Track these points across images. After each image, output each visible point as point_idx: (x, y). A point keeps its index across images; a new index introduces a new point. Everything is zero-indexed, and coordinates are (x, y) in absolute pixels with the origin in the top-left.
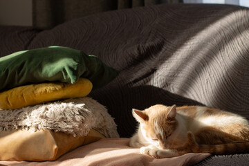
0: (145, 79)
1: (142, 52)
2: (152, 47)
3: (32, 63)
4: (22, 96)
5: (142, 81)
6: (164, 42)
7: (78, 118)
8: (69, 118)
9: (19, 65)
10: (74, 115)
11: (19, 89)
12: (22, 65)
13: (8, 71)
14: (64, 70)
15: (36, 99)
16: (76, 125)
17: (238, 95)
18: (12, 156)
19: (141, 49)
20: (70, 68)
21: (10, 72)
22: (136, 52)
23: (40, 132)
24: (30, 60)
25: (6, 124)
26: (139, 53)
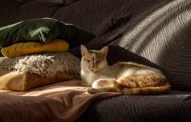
0: (115, 41)
1: (115, 22)
2: (122, 19)
3: (23, 28)
4: (16, 49)
5: (113, 42)
6: (131, 16)
7: (43, 65)
8: (38, 65)
9: (15, 29)
10: (41, 63)
11: (15, 45)
12: (17, 30)
13: (9, 33)
14: (40, 33)
15: (24, 52)
16: (42, 69)
17: (172, 55)
18: (4, 87)
19: (114, 20)
20: (43, 33)
21: (10, 33)
22: (110, 22)
23: (22, 73)
24: (23, 27)
25: (6, 67)
26: (112, 23)
